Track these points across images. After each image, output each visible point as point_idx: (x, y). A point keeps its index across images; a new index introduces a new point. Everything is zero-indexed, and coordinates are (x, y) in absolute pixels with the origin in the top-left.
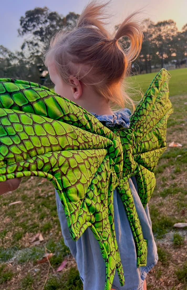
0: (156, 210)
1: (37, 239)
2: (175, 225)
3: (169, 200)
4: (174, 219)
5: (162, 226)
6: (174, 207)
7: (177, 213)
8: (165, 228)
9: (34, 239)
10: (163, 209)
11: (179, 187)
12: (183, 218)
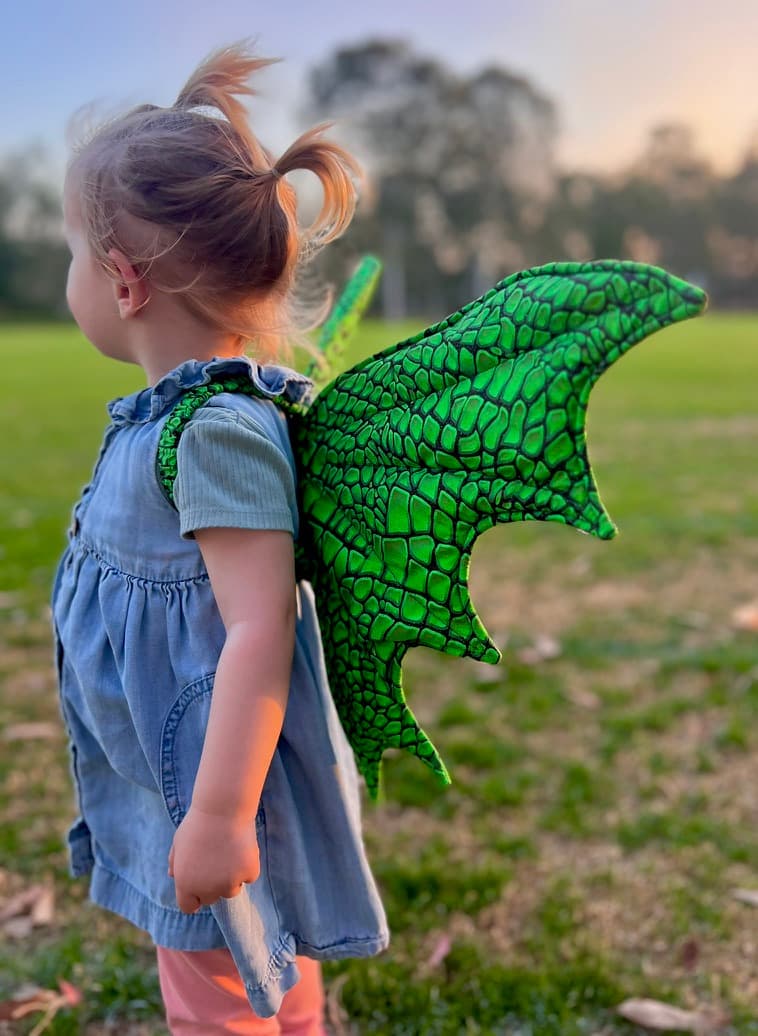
0: (569, 906)
1: (27, 911)
2: (629, 1008)
3: (648, 871)
4: (638, 972)
5: (564, 995)
6: (659, 911)
7: (660, 945)
8: (577, 1010)
9: (16, 905)
10: (604, 909)
11: (712, 819)
12: (679, 982)
